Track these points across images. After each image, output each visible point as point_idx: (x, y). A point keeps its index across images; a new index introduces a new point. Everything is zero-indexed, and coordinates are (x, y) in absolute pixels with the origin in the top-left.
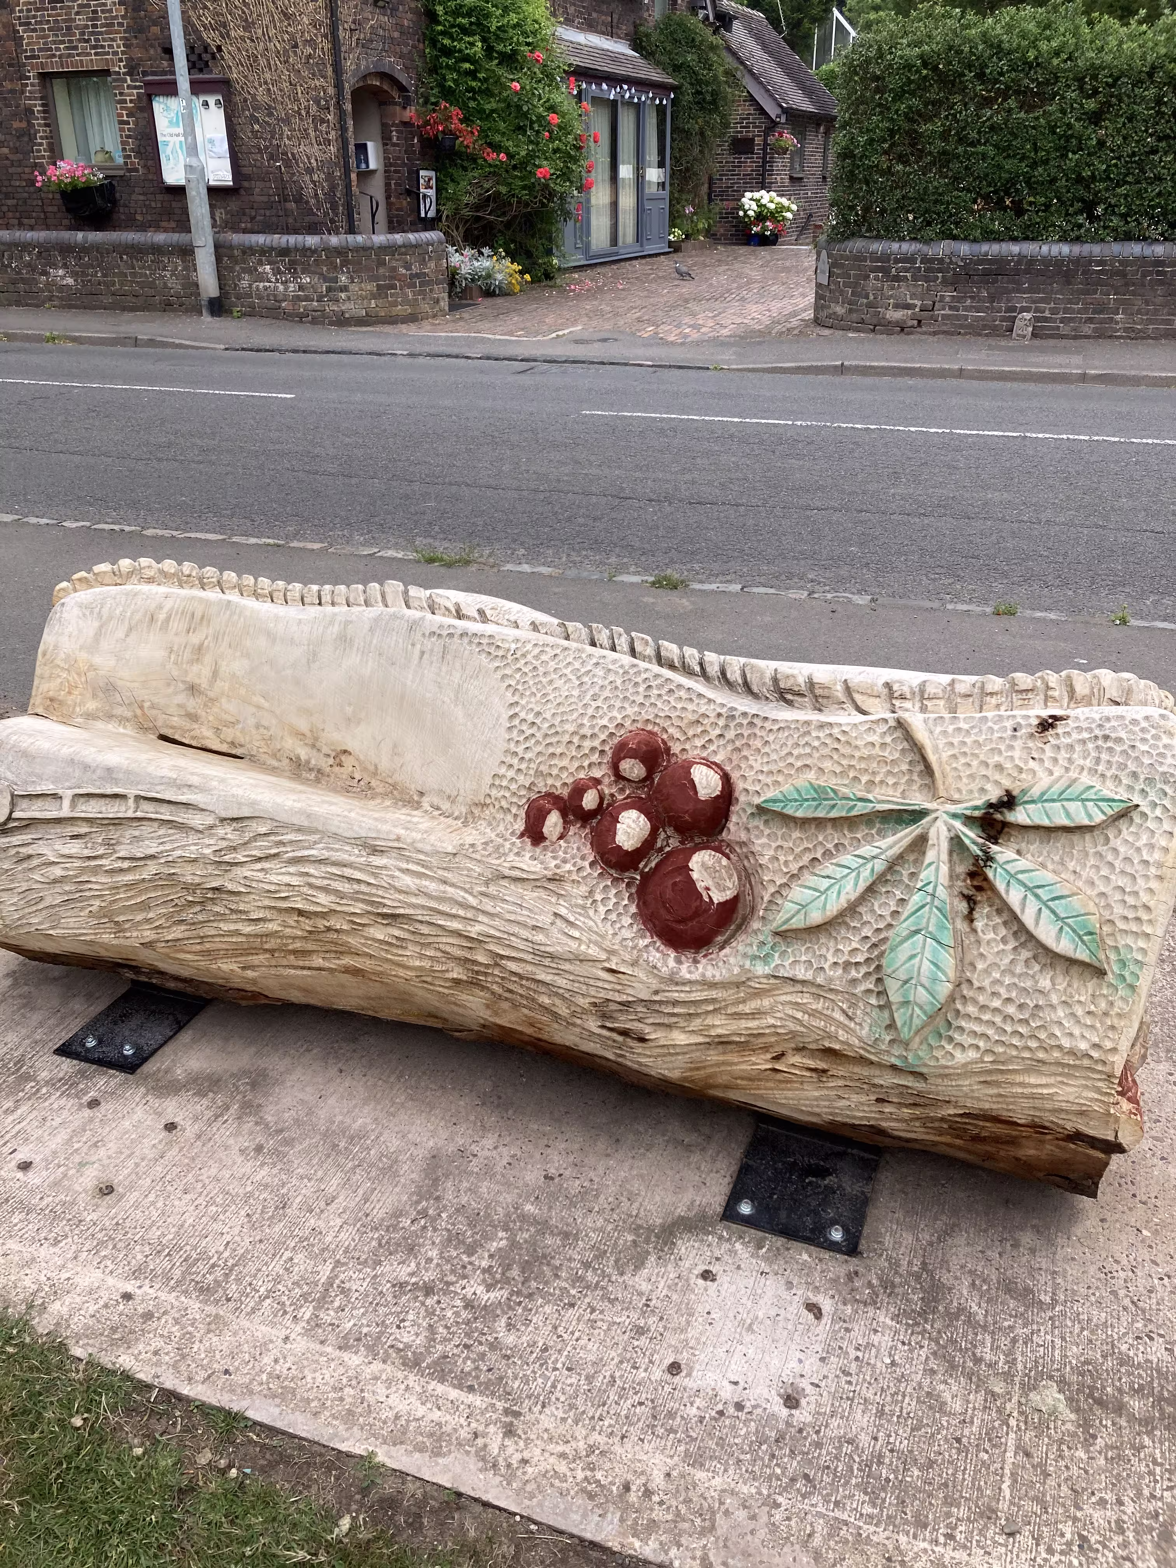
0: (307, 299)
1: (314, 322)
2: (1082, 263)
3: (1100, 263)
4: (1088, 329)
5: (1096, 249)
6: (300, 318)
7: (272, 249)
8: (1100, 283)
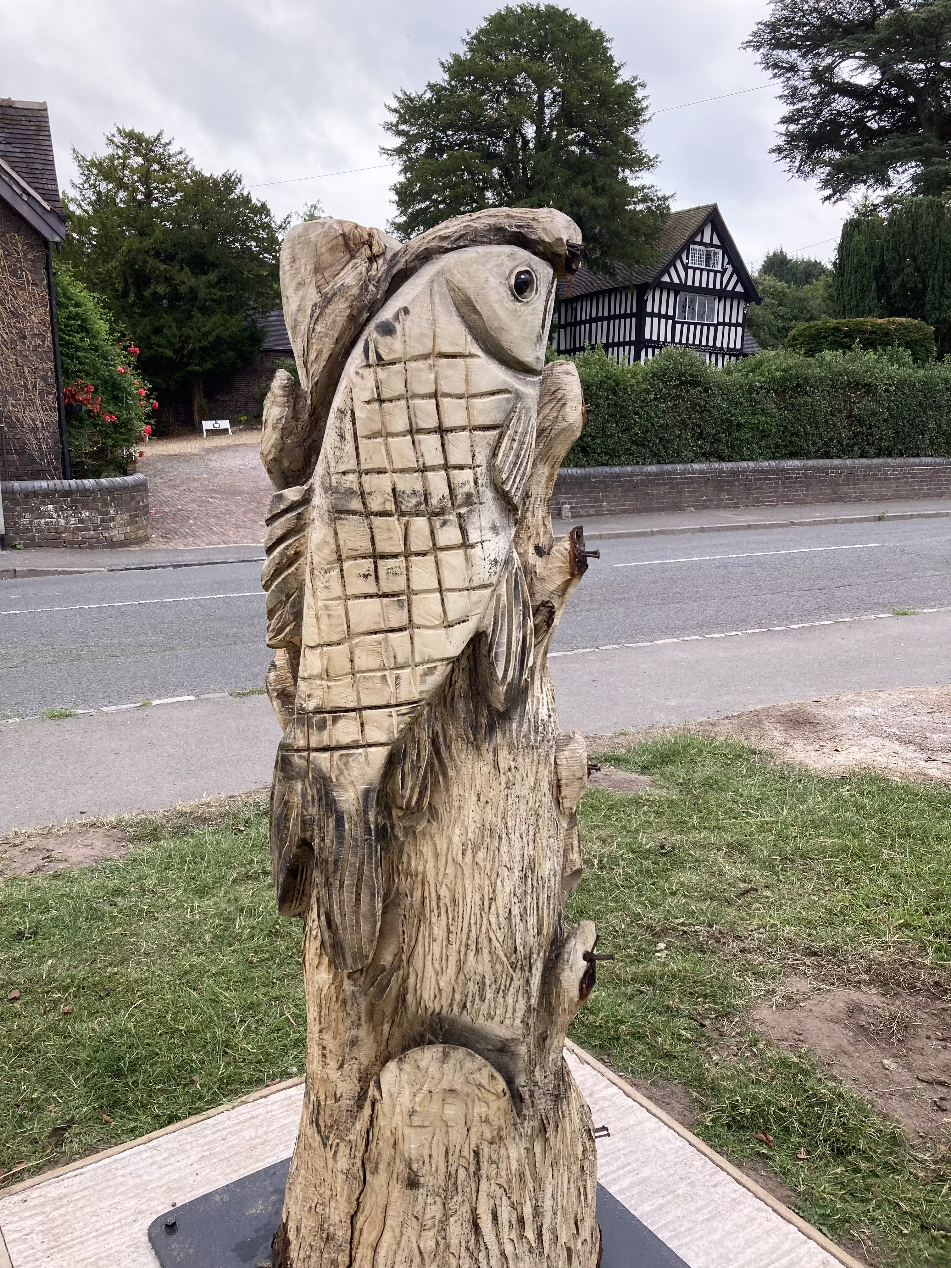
0: (86, 529)
1: (91, 547)
2: (587, 477)
3: (594, 477)
4: (592, 511)
5: (591, 470)
6: (79, 545)
7: (56, 491)
8: (596, 487)
